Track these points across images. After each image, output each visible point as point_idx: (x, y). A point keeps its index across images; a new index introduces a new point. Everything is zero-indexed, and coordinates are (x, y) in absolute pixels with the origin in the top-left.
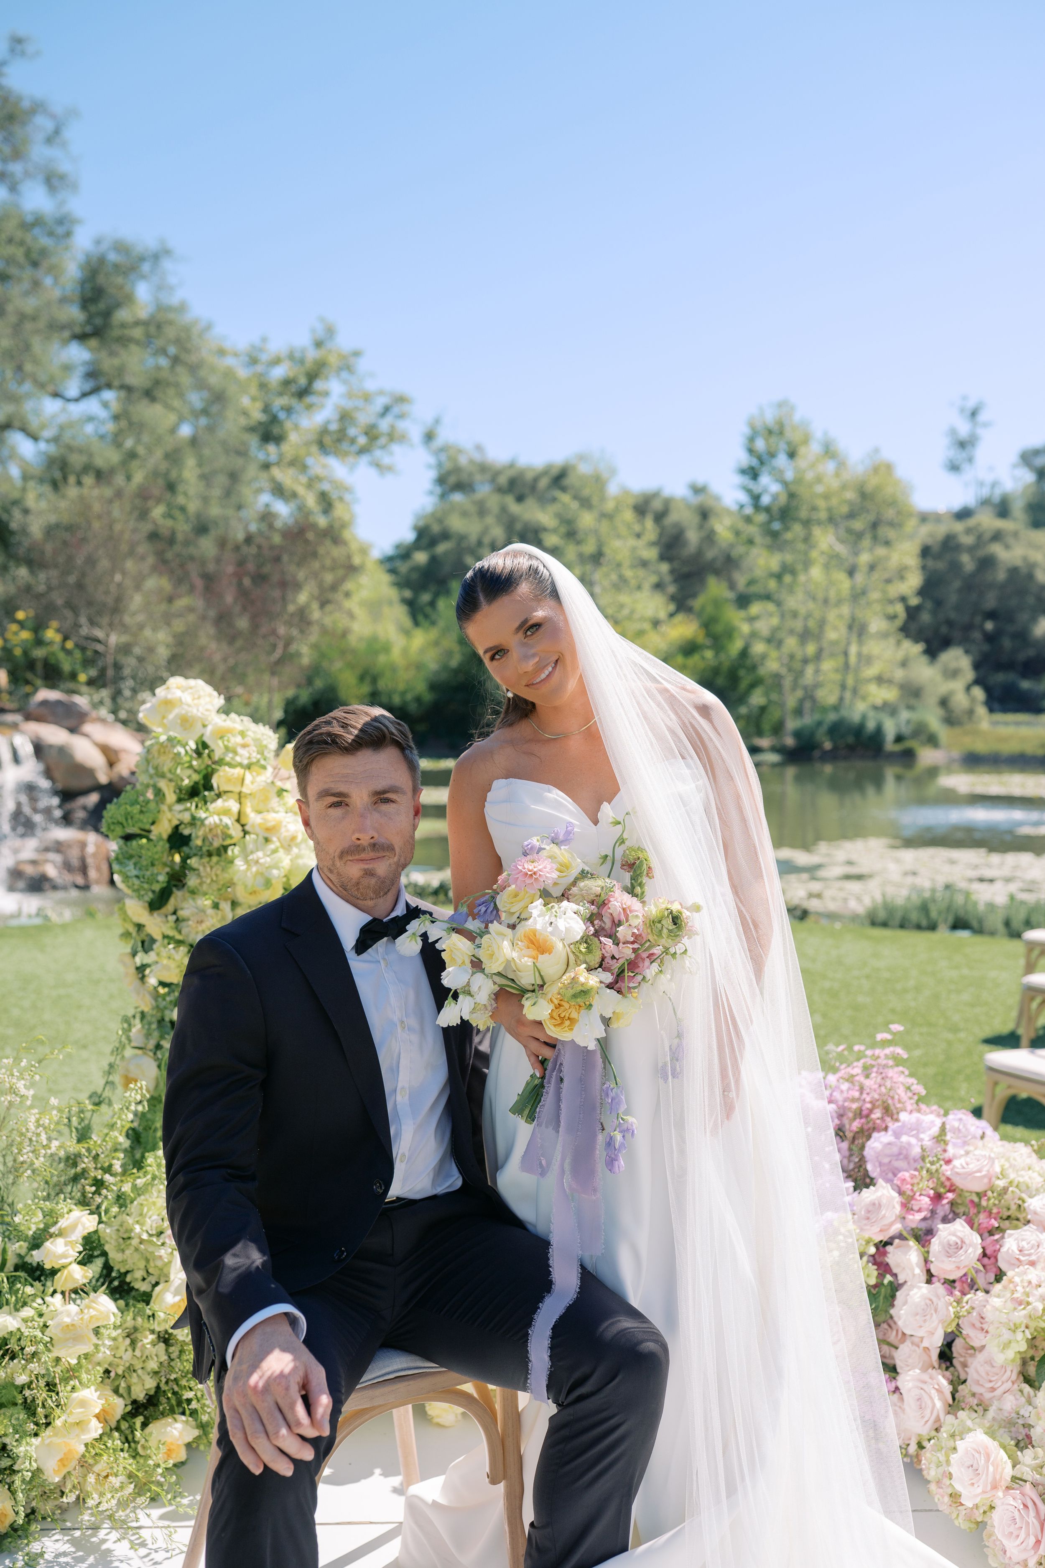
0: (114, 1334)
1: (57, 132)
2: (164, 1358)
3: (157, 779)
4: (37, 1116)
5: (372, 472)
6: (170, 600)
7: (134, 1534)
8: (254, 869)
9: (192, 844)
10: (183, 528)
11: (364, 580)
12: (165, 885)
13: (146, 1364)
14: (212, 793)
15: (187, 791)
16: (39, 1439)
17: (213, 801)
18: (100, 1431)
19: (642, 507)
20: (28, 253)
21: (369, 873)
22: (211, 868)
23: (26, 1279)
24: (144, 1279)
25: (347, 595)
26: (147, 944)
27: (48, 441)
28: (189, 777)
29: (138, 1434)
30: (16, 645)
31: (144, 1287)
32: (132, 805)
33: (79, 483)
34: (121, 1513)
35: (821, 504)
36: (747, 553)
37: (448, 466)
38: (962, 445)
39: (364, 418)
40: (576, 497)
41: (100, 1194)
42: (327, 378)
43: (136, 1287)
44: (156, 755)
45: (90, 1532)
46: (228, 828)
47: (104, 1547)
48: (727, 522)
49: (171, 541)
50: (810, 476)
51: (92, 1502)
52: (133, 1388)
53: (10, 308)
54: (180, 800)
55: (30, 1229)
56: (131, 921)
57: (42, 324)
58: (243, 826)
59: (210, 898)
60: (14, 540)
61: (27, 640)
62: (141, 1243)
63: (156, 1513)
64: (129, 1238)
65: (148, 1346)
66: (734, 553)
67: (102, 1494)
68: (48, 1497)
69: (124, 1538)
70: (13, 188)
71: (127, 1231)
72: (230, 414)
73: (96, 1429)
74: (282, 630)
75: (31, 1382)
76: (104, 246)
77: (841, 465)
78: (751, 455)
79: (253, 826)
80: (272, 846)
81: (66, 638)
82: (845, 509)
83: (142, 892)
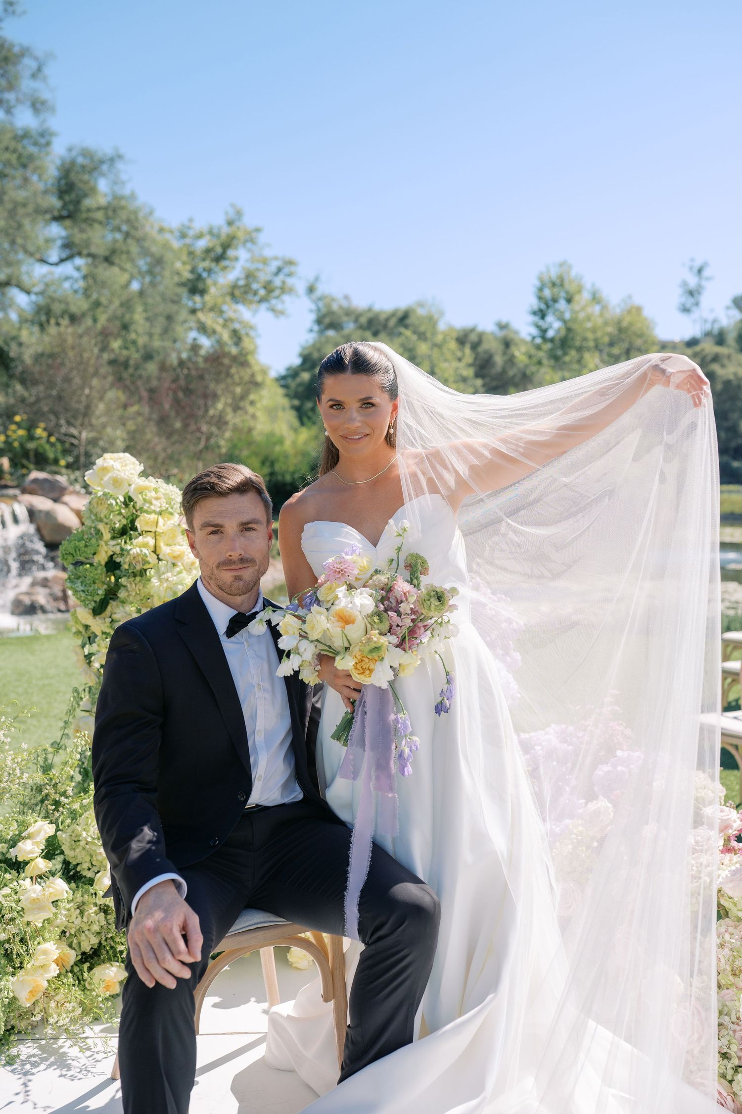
0: (68, 906)
1: (39, 69)
2: (103, 923)
3: (97, 523)
4: (13, 756)
5: (270, 315)
6: (125, 407)
7: (82, 1042)
8: (165, 585)
9: (122, 568)
10: (135, 356)
11: (264, 392)
12: (103, 597)
13: (91, 927)
14: (137, 533)
15: (119, 531)
16: (16, 978)
17: (137, 538)
18: (58, 972)
19: (462, 340)
20: (20, 157)
21: (238, 578)
22: (136, 585)
23: (5, 869)
24: (89, 869)
25: (252, 403)
26: (91, 639)
27: (36, 294)
28: (120, 521)
29: (85, 975)
30: (15, 440)
31: (89, 874)
32: (79, 541)
33: (58, 324)
34: (72, 1027)
35: (590, 336)
36: (538, 371)
37: (324, 310)
38: (691, 293)
39: (263, 277)
40: (414, 332)
41: (58, 811)
42: (236, 248)
43: (84, 874)
44: (95, 506)
45: (52, 1041)
46: (147, 557)
47: (61, 1051)
48: (523, 349)
49: (126, 365)
50: (581, 315)
51: (53, 1020)
52: (82, 944)
53: (6, 198)
54: (113, 538)
55: (8, 835)
56: (81, 623)
57: (30, 209)
58: (158, 555)
59: (134, 606)
60: (12, 365)
61: (22, 436)
62: (87, 844)
63: (97, 1028)
64: (79, 841)
65: (93, 915)
66: (528, 372)
67: (59, 1015)
68: (23, 1017)
69: (75, 1045)
70: (9, 111)
71: (77, 836)
72: (167, 273)
73: (54, 970)
74: (204, 428)
75: (10, 939)
76: (74, 153)
77: (604, 308)
78: (540, 301)
79: (164, 555)
80: (178, 569)
81: (50, 435)
82: (606, 340)
83: (87, 602)
